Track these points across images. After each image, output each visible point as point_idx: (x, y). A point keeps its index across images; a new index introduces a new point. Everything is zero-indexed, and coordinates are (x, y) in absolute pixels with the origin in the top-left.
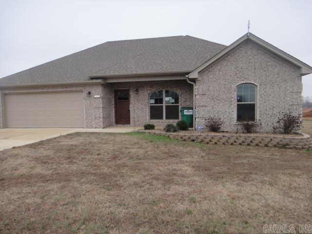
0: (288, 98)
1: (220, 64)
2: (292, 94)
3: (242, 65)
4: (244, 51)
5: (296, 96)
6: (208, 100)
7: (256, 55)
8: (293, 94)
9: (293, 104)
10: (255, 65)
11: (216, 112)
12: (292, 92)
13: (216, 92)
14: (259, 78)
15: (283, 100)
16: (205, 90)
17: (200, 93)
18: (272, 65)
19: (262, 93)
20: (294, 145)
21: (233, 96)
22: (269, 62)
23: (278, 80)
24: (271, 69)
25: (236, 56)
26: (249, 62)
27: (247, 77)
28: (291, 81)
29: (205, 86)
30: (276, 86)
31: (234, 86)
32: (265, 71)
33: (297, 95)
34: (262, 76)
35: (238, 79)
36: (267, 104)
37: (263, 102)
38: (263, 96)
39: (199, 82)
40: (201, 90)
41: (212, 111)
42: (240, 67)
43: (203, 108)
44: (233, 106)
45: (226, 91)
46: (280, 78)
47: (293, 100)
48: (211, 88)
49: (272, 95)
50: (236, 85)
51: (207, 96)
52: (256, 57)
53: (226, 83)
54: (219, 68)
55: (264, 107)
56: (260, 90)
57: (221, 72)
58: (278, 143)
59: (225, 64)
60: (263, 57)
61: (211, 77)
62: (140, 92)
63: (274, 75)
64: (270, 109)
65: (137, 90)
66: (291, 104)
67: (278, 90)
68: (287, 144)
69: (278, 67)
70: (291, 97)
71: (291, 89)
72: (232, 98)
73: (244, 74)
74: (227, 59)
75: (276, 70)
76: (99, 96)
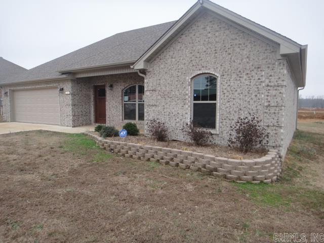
0: (263, 96)
1: (172, 49)
2: (269, 88)
3: (199, 47)
4: (202, 27)
5: (274, 93)
6: (159, 97)
7: (217, 31)
8: (272, 88)
9: (269, 105)
10: (216, 46)
11: (168, 113)
12: (268, 86)
13: (168, 86)
14: (221, 65)
15: (255, 99)
16: (155, 84)
17: (150, 88)
18: (240, 44)
19: (224, 87)
20: (224, 171)
21: (187, 92)
22: (236, 39)
23: (248, 68)
24: (238, 50)
25: (191, 35)
26: (209, 43)
27: (204, 64)
28: (269, 67)
29: (155, 79)
30: (245, 77)
31: (188, 78)
32: (230, 54)
33: (276, 90)
34: (225, 62)
35: (194, 68)
36: (231, 104)
37: (226, 101)
38: (225, 91)
39: (149, 74)
40: (151, 84)
41: (163, 112)
42: (196, 51)
43: (154, 108)
44: (187, 106)
45: (179, 86)
46: (251, 64)
47: (269, 100)
48: (162, 82)
49: (239, 90)
50: (191, 77)
51: (157, 92)
52: (217, 34)
53: (179, 74)
54: (171, 53)
55: (227, 109)
56: (222, 84)
57: (173, 59)
58: (204, 166)
59: (178, 48)
60: (227, 32)
61: (162, 66)
62: (115, 87)
63: (242, 60)
64: (235, 112)
65: (111, 86)
66: (266, 104)
67: (247, 82)
68: (216, 170)
69: (249, 46)
70: (266, 94)
71: (267, 81)
72: (186, 94)
73: (201, 60)
74: (180, 40)
75: (245, 52)
76: (69, 93)
